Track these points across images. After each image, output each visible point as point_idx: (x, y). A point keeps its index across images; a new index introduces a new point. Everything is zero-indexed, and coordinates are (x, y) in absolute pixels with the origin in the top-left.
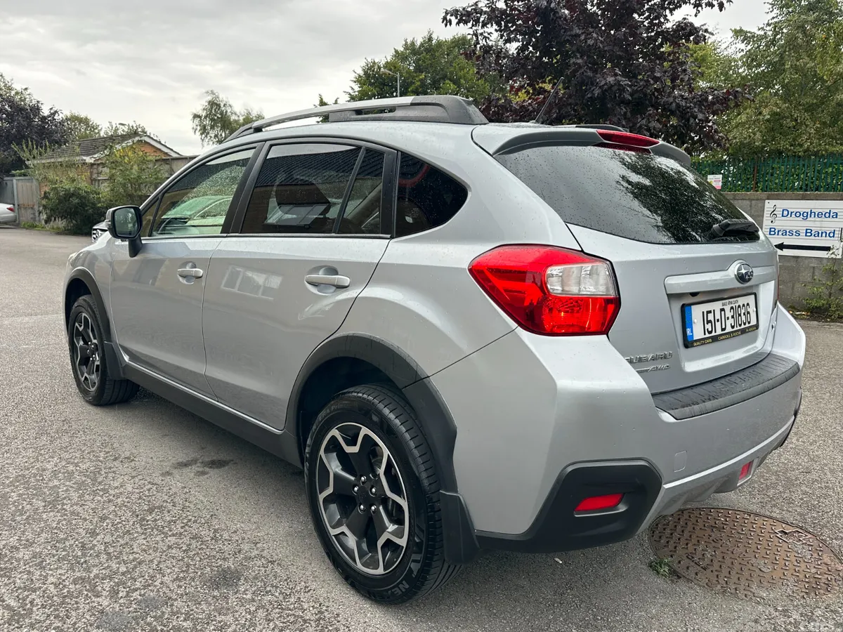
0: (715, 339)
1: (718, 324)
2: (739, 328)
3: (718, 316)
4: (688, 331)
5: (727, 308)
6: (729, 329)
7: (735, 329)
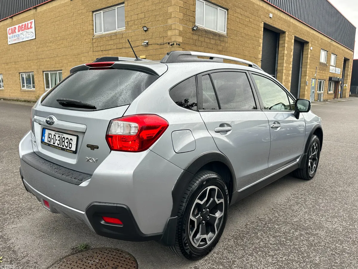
0: (49, 145)
1: (52, 140)
2: (61, 147)
3: (53, 137)
4: (43, 137)
5: (57, 136)
6: (56, 144)
7: (59, 146)
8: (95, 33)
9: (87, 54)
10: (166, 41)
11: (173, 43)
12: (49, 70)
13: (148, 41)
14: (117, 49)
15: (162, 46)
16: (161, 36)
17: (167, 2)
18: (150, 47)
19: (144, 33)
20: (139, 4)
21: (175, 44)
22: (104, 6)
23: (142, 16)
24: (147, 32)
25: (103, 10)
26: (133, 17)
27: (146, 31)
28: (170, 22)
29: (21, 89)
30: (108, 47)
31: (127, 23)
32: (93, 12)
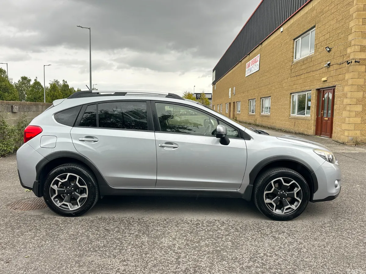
8: (294, 60)
9: (287, 80)
10: (345, 59)
11: (350, 61)
12: (264, 97)
13: (330, 62)
14: (307, 73)
15: (341, 66)
16: (341, 55)
17: (349, 16)
18: (331, 68)
19: (328, 53)
20: (326, 24)
21: (353, 61)
22: (302, 33)
23: (327, 36)
24: (330, 53)
25: (302, 36)
26: (321, 39)
27: (329, 51)
28: (350, 38)
29: (249, 113)
30: (301, 72)
31: (316, 46)
32: (294, 40)
